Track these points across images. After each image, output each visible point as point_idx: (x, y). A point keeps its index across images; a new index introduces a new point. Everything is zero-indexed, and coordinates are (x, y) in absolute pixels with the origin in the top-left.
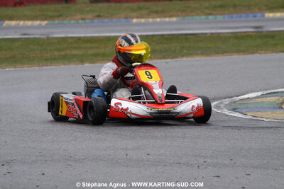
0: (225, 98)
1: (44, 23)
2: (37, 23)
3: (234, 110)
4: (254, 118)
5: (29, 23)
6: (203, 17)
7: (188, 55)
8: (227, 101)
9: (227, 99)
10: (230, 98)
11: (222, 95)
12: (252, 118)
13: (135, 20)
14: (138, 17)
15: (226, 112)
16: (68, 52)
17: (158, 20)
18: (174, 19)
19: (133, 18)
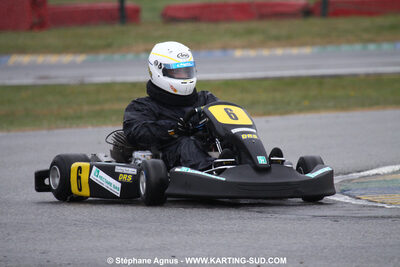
1: (80, 58)
2: (67, 58)
3: (343, 192)
4: (371, 204)
5: (53, 59)
6: (358, 47)
7: (311, 109)
12: (366, 203)
13: (238, 53)
14: (243, 47)
16: (107, 106)
17: (279, 52)
18: (307, 50)
19: (235, 47)
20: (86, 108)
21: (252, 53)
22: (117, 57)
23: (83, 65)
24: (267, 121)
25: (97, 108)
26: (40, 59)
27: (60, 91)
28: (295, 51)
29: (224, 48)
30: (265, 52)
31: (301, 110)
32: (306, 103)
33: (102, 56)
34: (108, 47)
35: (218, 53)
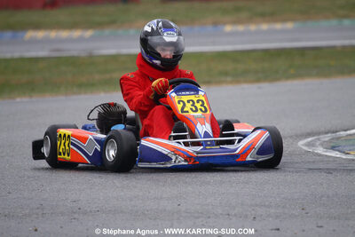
0: (327, 133)
1: (89, 33)
2: (77, 33)
3: (333, 148)
5: (64, 34)
8: (327, 137)
9: (329, 135)
10: (333, 132)
11: (323, 129)
13: (228, 28)
15: (320, 150)
17: (265, 27)
18: (289, 25)
19: (225, 24)
20: (97, 77)
21: (241, 28)
22: (120, 32)
23: (92, 39)
24: (259, 88)
25: (108, 76)
26: (53, 34)
27: (72, 61)
28: (278, 26)
29: (215, 24)
30: (253, 27)
31: (288, 77)
32: (292, 71)
33: (107, 32)
34: (112, 23)
35: (210, 28)
